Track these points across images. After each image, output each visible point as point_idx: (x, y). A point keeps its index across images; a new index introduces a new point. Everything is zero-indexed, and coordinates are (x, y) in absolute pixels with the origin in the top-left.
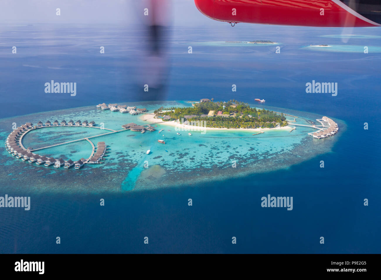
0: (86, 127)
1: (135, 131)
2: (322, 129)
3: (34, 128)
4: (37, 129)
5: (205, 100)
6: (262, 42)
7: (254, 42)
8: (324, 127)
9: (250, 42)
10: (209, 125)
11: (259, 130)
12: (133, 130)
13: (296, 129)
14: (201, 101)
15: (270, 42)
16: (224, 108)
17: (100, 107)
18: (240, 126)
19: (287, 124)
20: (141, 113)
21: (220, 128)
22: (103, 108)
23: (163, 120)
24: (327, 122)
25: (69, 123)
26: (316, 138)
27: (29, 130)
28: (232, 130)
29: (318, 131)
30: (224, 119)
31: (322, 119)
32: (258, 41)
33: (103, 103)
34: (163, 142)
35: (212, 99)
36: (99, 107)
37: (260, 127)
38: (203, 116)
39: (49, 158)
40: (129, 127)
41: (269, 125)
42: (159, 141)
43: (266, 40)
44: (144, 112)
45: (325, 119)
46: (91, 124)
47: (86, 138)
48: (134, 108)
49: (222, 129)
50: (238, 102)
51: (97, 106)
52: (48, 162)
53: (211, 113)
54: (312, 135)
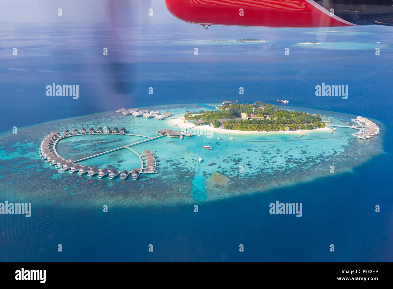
0: (117, 134)
1: (173, 137)
2: (363, 129)
3: (62, 137)
4: (65, 138)
5: (227, 102)
6: (249, 40)
7: (240, 40)
8: (363, 128)
9: (237, 40)
10: (248, 128)
11: (299, 132)
12: (170, 136)
13: (336, 130)
14: (224, 104)
15: (257, 40)
16: (254, 110)
17: (121, 112)
18: (280, 129)
19: (324, 126)
20: (167, 118)
21: (259, 131)
22: (124, 113)
23: (196, 125)
24: (363, 122)
25: (97, 130)
26: (362, 139)
27: (58, 140)
28: (271, 133)
29: (360, 132)
30: (261, 122)
31: (357, 119)
32: (245, 39)
33: (122, 108)
34: (209, 148)
35: (236, 101)
36: (119, 112)
37: (300, 129)
38: (237, 119)
39: (91, 168)
40: (165, 133)
41: (308, 127)
42: (205, 147)
43: (253, 38)
44: (170, 116)
45: (360, 118)
46: (123, 131)
47: (125, 147)
48: (158, 113)
49: (261, 132)
50: (264, 103)
51: (117, 111)
52: (91, 172)
53: (244, 116)
54: (356, 136)
